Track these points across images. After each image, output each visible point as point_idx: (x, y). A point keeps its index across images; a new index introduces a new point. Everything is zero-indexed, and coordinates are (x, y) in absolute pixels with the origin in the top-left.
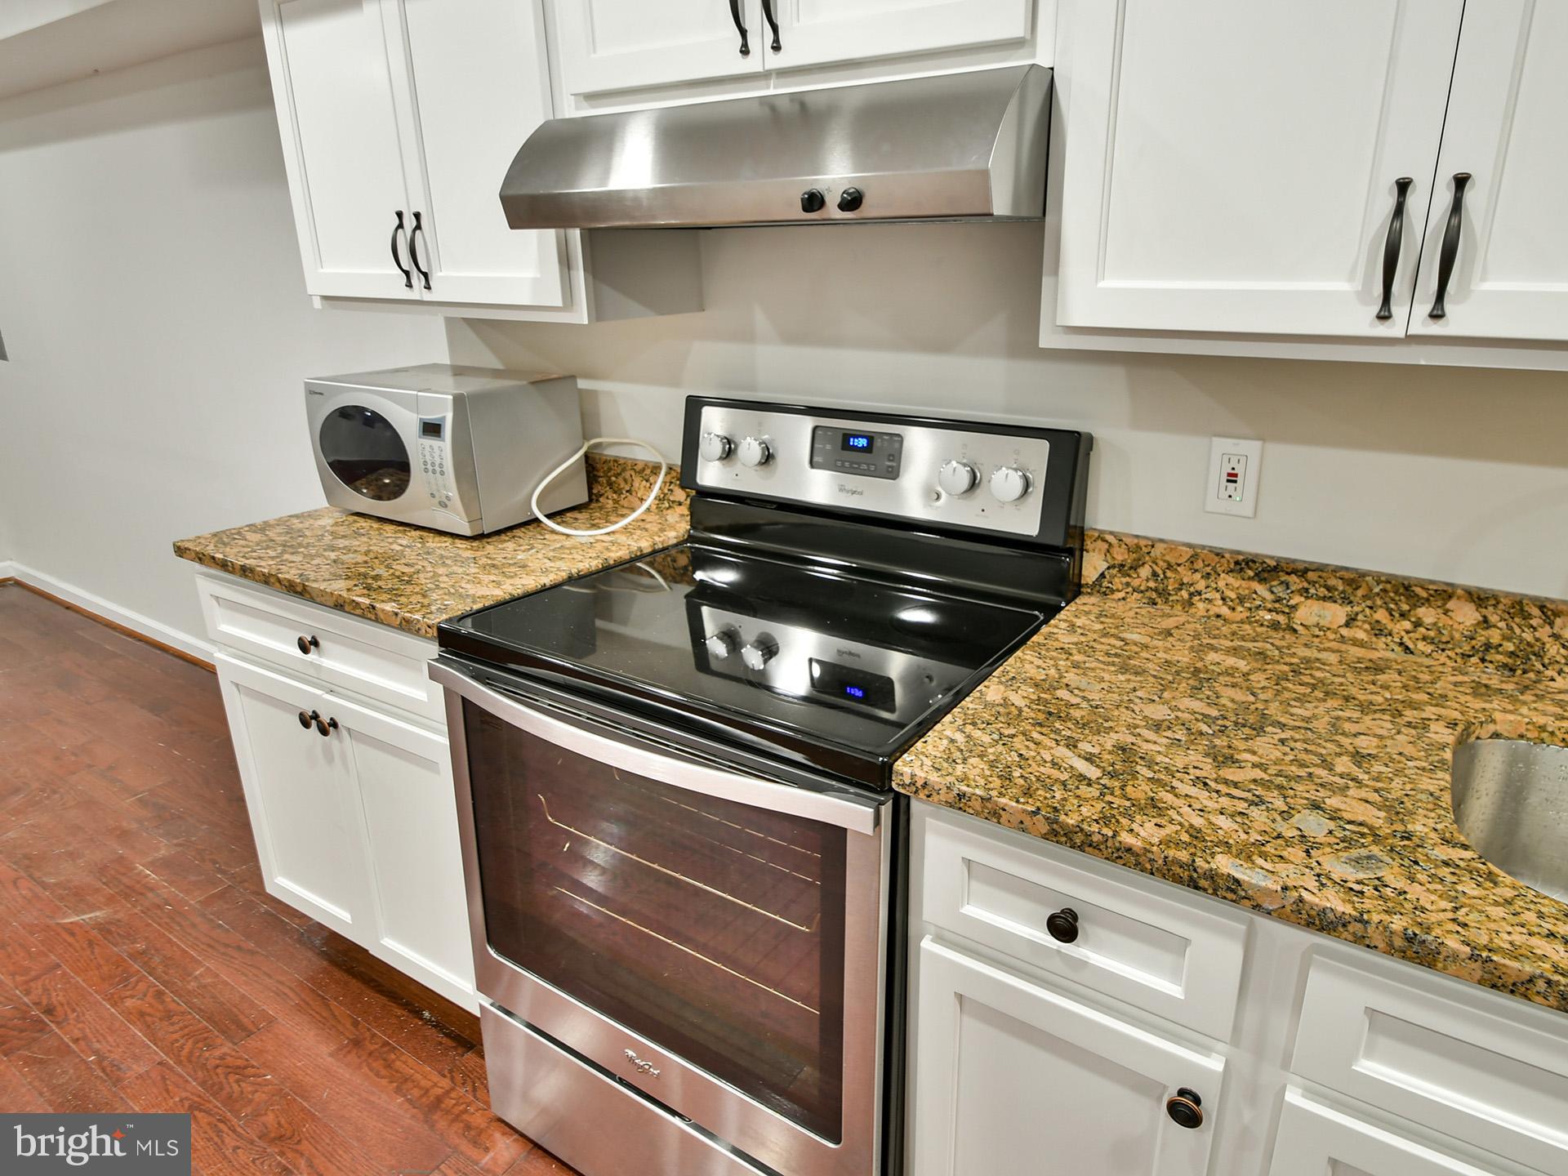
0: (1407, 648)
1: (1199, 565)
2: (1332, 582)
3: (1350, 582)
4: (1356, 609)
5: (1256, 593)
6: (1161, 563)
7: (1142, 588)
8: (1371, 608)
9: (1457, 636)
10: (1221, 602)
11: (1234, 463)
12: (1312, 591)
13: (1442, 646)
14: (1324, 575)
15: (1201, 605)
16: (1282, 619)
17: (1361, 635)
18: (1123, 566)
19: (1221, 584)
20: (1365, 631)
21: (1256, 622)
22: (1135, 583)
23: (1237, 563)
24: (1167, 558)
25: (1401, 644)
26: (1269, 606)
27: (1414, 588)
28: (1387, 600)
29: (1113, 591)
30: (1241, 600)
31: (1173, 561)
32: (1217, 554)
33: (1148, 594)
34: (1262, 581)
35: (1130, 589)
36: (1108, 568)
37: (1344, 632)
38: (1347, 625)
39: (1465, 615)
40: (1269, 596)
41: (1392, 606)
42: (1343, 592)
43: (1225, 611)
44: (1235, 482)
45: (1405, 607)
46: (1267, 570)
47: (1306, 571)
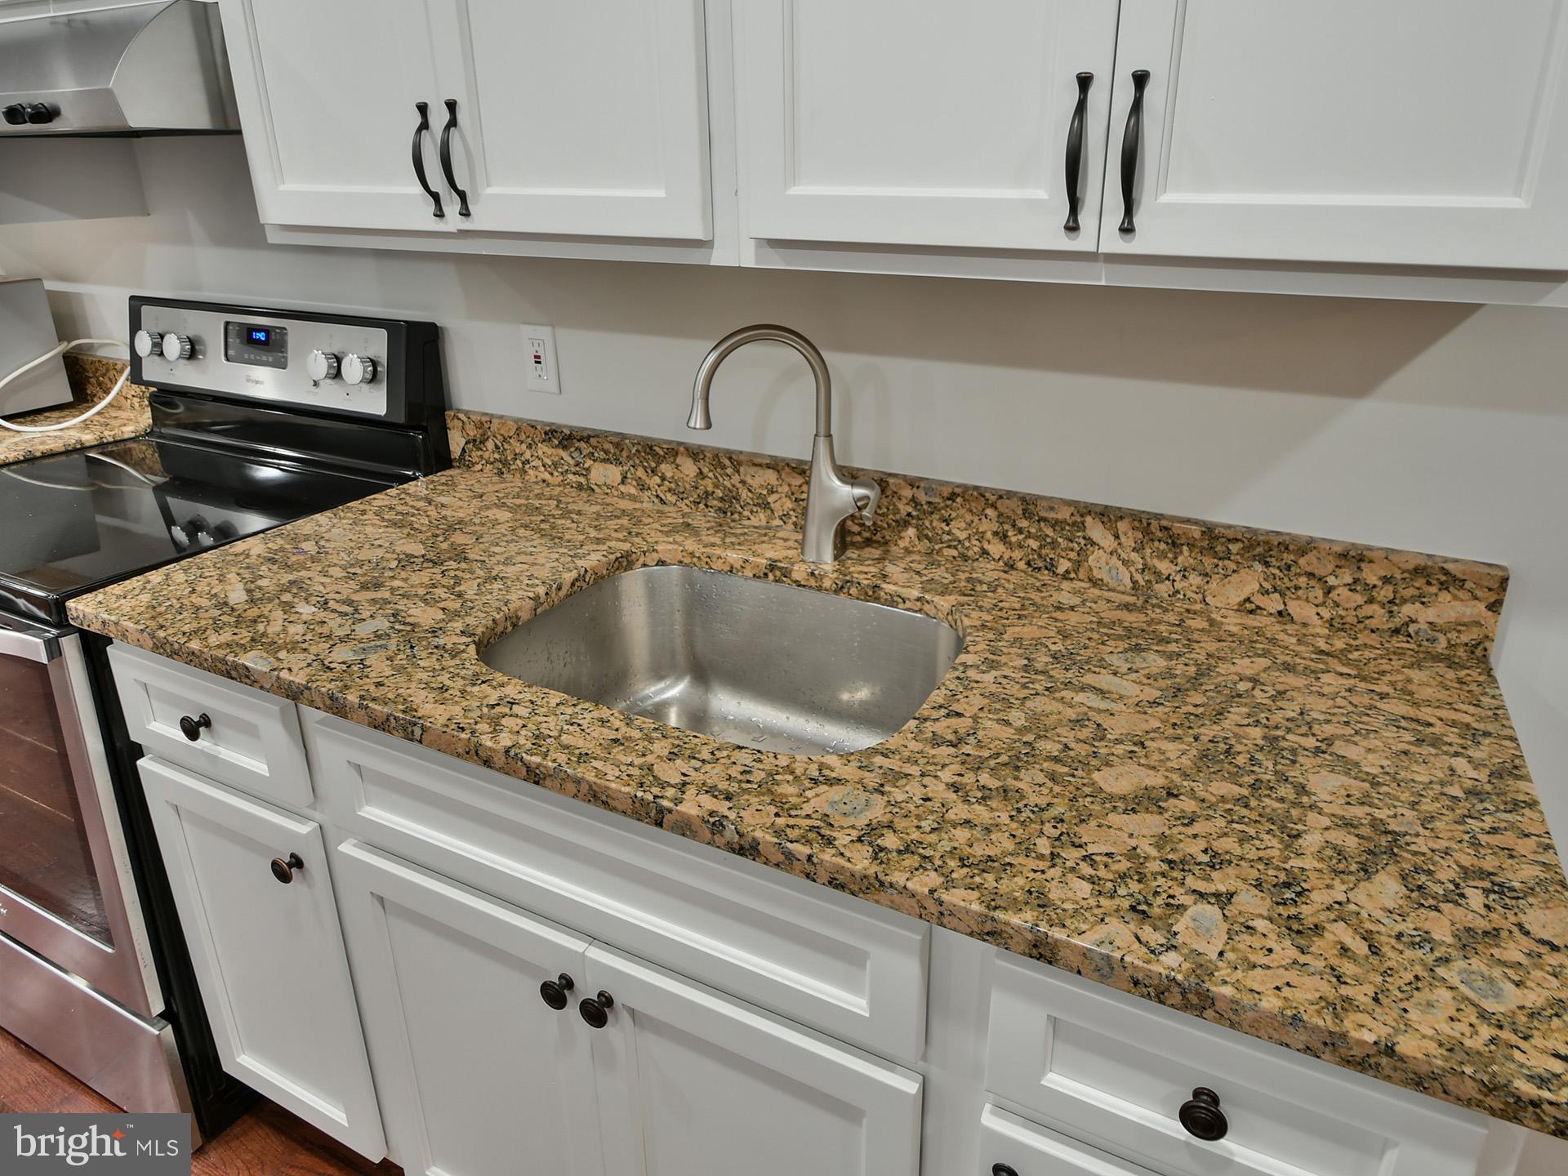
0: (661, 499)
1: (523, 437)
2: (607, 446)
3: (617, 445)
4: (626, 468)
5: (562, 459)
6: (499, 437)
7: (492, 460)
8: (633, 466)
9: (688, 486)
10: (543, 469)
11: (536, 348)
12: (596, 455)
13: (681, 496)
14: (600, 440)
15: (531, 472)
16: (582, 480)
17: (633, 491)
18: (475, 441)
19: (540, 453)
20: (634, 487)
21: (568, 484)
22: (486, 455)
23: (546, 433)
24: (502, 432)
25: (657, 496)
26: (573, 470)
27: (655, 448)
28: (642, 459)
29: (473, 464)
30: (555, 465)
31: (506, 435)
32: (533, 427)
33: (496, 465)
34: (565, 448)
35: (484, 462)
36: (466, 443)
37: (622, 488)
38: (623, 482)
39: (689, 468)
40: (572, 462)
41: (645, 464)
42: (614, 454)
43: (547, 476)
44: (540, 363)
45: (653, 465)
46: (564, 438)
47: (589, 437)
